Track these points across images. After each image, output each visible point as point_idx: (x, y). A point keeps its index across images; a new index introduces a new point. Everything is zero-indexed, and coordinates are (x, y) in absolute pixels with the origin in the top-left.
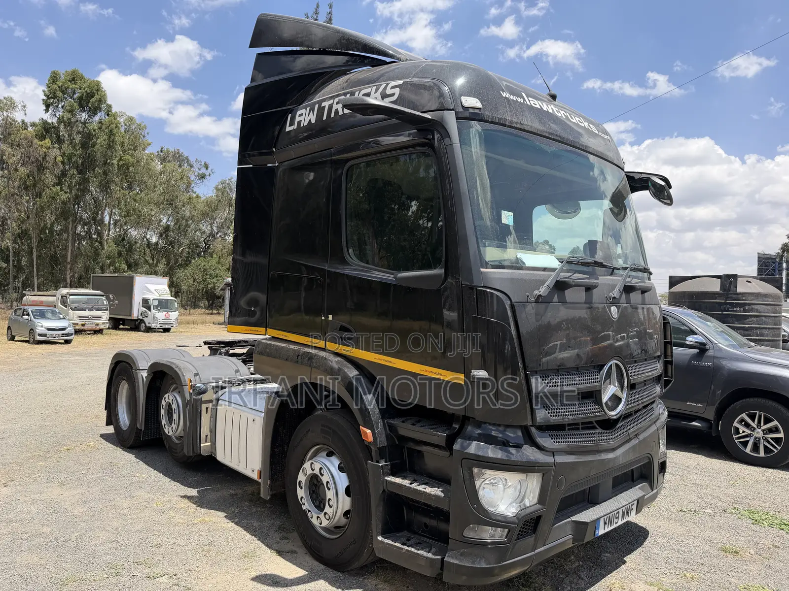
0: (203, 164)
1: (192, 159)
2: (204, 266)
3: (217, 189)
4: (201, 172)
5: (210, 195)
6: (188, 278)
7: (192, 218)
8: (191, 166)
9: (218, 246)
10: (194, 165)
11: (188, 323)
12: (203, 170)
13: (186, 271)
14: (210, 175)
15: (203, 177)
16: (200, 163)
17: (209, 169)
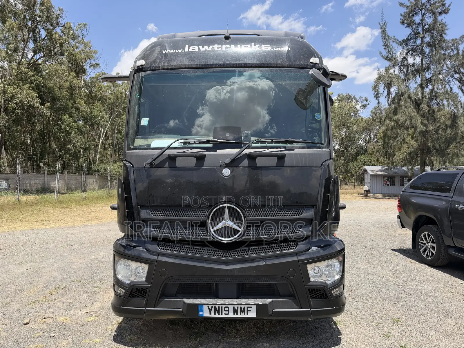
0: (364, 99)
1: (357, 97)
2: (365, 160)
3: (372, 113)
4: (363, 104)
5: (369, 117)
6: (355, 168)
7: (357, 132)
8: (357, 101)
9: (370, 147)
10: (359, 101)
11: (354, 194)
12: (365, 103)
13: (354, 163)
14: (369, 104)
15: (364, 106)
16: (362, 99)
17: (368, 101)
